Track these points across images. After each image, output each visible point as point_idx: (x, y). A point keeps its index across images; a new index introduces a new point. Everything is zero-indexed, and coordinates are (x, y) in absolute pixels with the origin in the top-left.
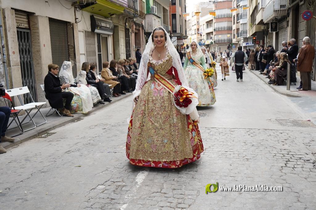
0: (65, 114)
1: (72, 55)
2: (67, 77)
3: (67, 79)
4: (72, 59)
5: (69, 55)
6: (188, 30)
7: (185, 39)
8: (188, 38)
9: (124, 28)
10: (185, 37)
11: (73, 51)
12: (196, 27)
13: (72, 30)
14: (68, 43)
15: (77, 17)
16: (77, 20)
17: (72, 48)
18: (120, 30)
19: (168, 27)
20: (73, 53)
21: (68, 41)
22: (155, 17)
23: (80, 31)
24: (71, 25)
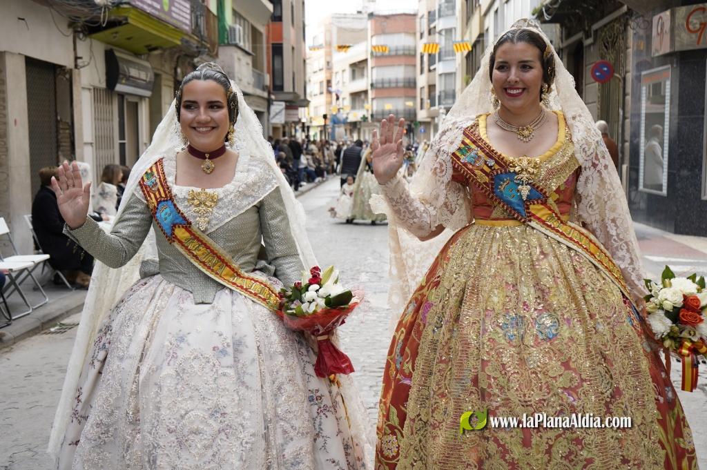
6: (308, 84)
7: (302, 106)
8: (309, 104)
9: (173, 79)
10: (305, 103)
11: (68, 136)
12: (322, 76)
13: (68, 83)
14: (56, 116)
15: (79, 55)
16: (79, 61)
17: (67, 129)
18: (165, 85)
19: (263, 76)
20: (68, 140)
21: (56, 111)
22: (239, 54)
23: (83, 88)
24: (65, 73)
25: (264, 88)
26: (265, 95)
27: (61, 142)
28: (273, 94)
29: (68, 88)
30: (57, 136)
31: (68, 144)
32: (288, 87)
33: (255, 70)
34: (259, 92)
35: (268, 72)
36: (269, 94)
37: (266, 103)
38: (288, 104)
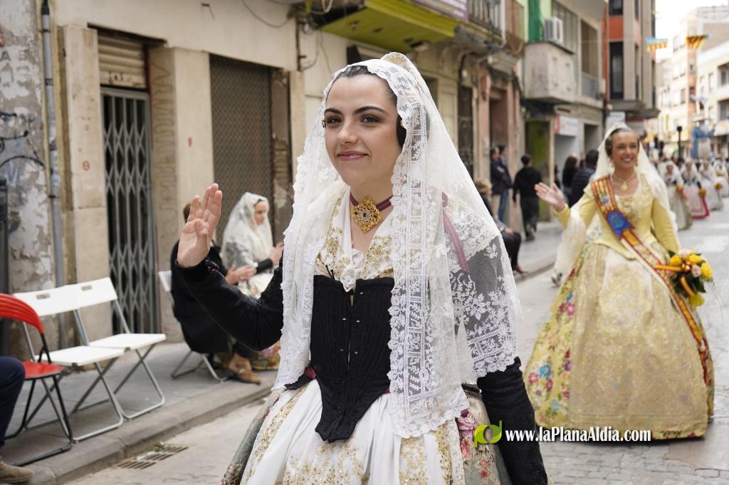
0: (232, 371)
1: (282, 170)
2: (247, 245)
3: (247, 251)
4: (280, 185)
5: (273, 173)
6: (659, 90)
7: (648, 118)
8: (660, 116)
9: (455, 85)
10: (653, 114)
11: (285, 158)
12: (684, 83)
13: (285, 91)
14: (271, 133)
15: (302, 53)
16: (303, 61)
17: (283, 150)
18: (443, 93)
19: (598, 82)
20: (285, 164)
21: (270, 127)
22: (555, 52)
23: (308, 96)
24: (282, 77)
25: (598, 96)
26: (600, 104)
27: (277, 167)
28: (610, 103)
29: (286, 95)
30: (272, 160)
31: (285, 169)
32: (629, 93)
33: (587, 75)
34: (590, 101)
35: (604, 76)
36: (605, 103)
37: (600, 115)
38: (630, 115)
